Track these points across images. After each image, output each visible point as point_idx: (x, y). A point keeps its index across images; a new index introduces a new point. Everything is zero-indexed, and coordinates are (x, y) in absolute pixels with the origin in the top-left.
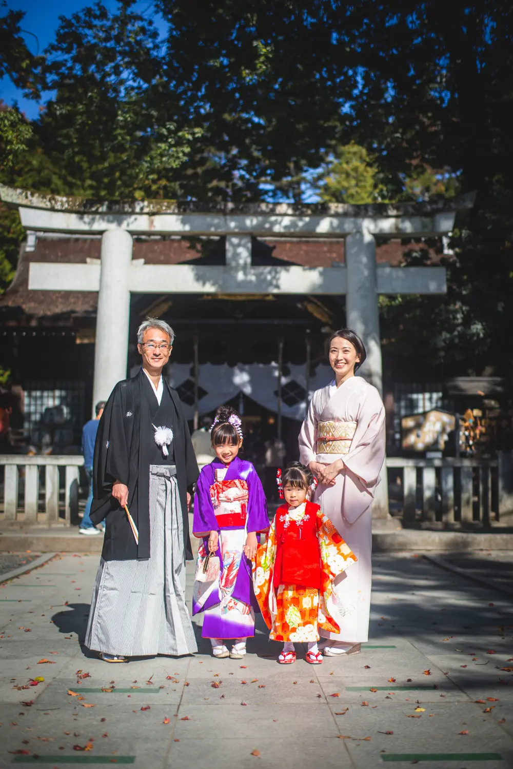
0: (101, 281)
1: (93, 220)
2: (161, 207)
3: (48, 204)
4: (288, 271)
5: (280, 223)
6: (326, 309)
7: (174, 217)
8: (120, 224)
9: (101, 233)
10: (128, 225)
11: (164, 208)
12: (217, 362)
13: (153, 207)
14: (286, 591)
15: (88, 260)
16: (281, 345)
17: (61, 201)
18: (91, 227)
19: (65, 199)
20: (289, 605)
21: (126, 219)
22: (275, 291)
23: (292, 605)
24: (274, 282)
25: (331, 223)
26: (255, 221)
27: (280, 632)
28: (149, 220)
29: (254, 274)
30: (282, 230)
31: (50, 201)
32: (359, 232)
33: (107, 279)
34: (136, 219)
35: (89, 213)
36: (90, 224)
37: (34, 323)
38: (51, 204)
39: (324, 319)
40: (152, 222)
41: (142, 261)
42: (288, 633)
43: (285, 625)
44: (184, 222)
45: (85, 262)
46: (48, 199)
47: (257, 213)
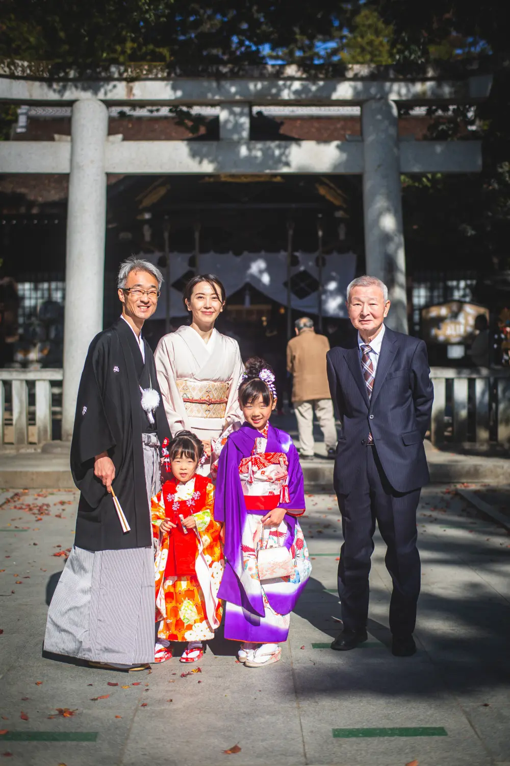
0: (71, 160)
1: (64, 88)
2: (142, 71)
3: (7, 69)
4: (299, 145)
5: (289, 87)
6: (339, 192)
7: (162, 84)
8: (96, 92)
9: (71, 103)
10: (106, 94)
11: (145, 72)
12: (221, 250)
13: (132, 72)
14: (178, 582)
15: (56, 136)
16: (291, 232)
17: (23, 66)
18: (62, 96)
19: (26, 64)
20: (183, 599)
21: (103, 86)
22: (285, 170)
23: (187, 598)
24: (284, 159)
25: (355, 88)
26: (259, 86)
27: (173, 631)
28: (127, 87)
29: (261, 149)
30: (292, 97)
31: (8, 66)
32: (384, 97)
33: (78, 159)
34: (115, 86)
35: (59, 80)
36: (61, 91)
37: (35, 211)
38: (10, 69)
39: (337, 202)
40: (130, 90)
41: (120, 136)
42: (183, 632)
43: (179, 622)
44: (174, 88)
45: (53, 139)
46: (6, 64)
47: (262, 77)
